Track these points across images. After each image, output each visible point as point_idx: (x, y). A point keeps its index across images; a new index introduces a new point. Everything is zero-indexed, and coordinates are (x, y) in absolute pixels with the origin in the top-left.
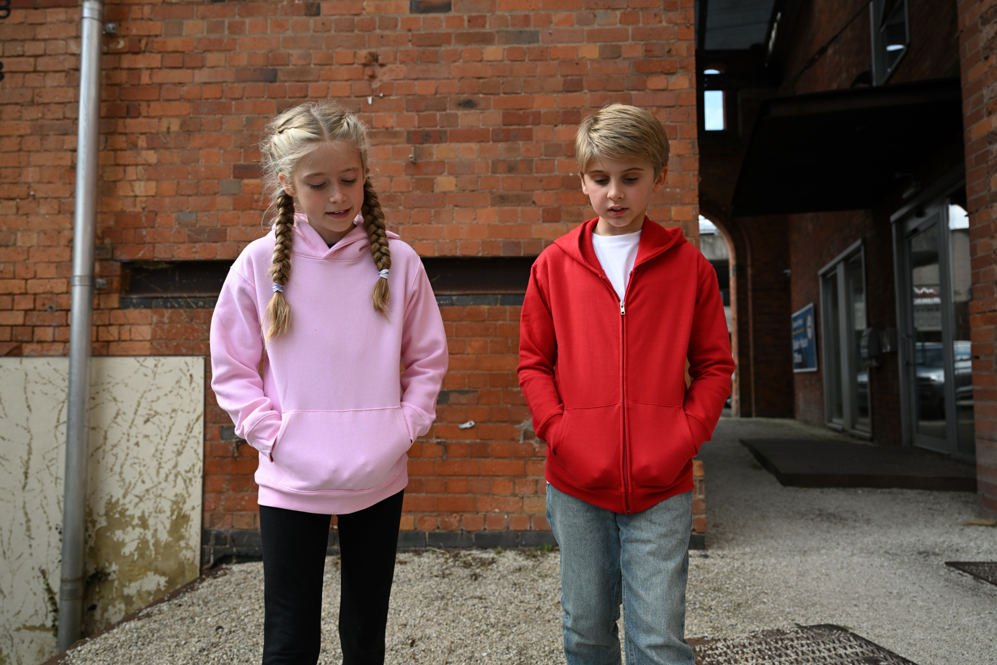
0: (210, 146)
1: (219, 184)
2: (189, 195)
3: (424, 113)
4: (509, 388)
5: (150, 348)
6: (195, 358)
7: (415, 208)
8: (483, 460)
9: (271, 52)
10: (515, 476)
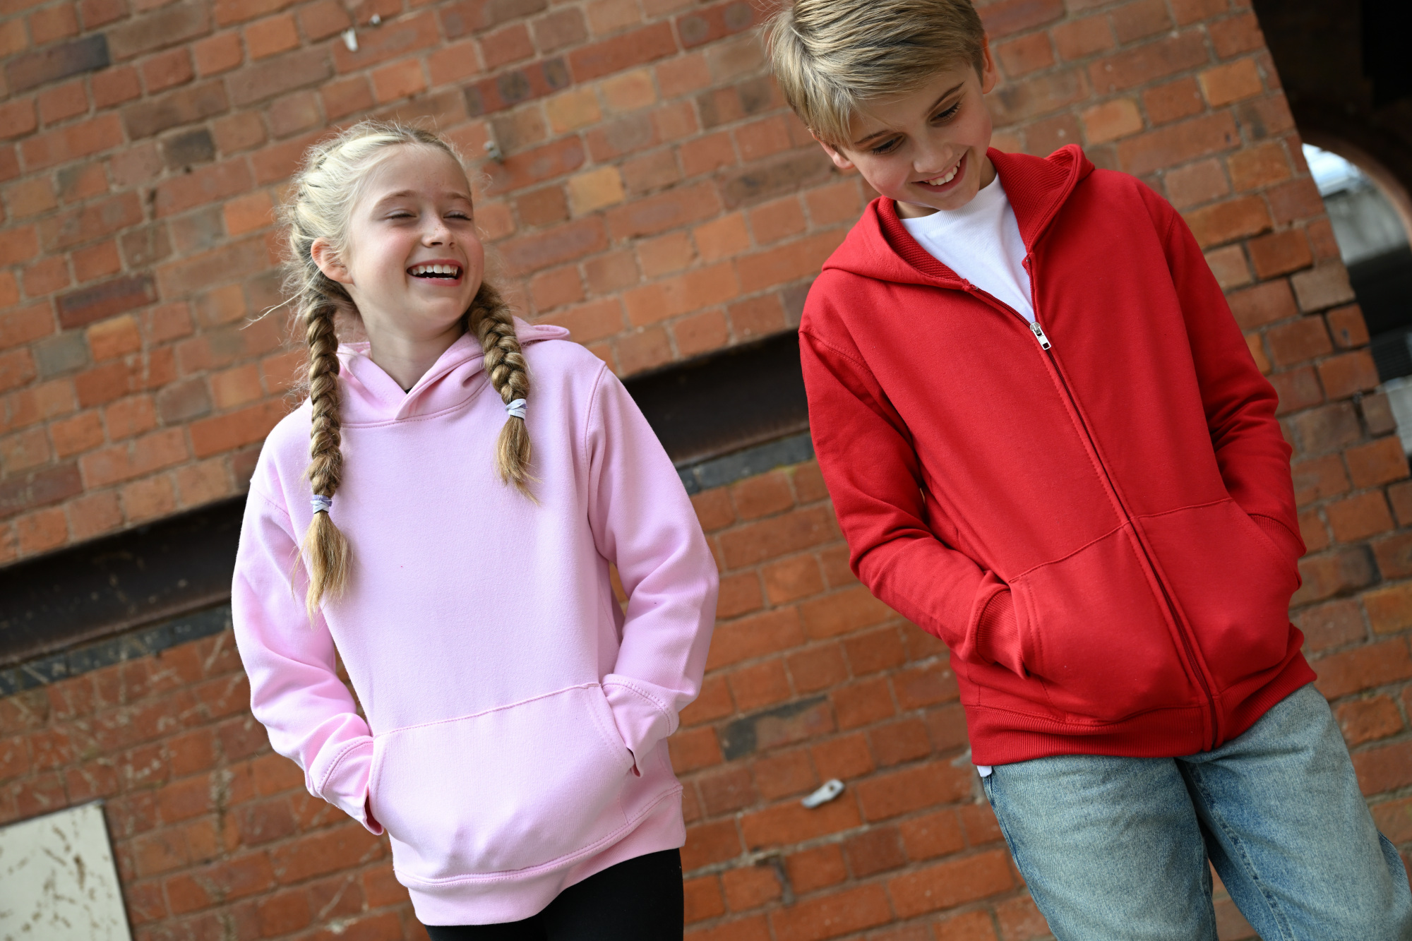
1: (30, 355)
3: (494, 32)
4: (908, 666)
6: (78, 812)
7: (534, 271)
8: (893, 876)
10: (992, 897)
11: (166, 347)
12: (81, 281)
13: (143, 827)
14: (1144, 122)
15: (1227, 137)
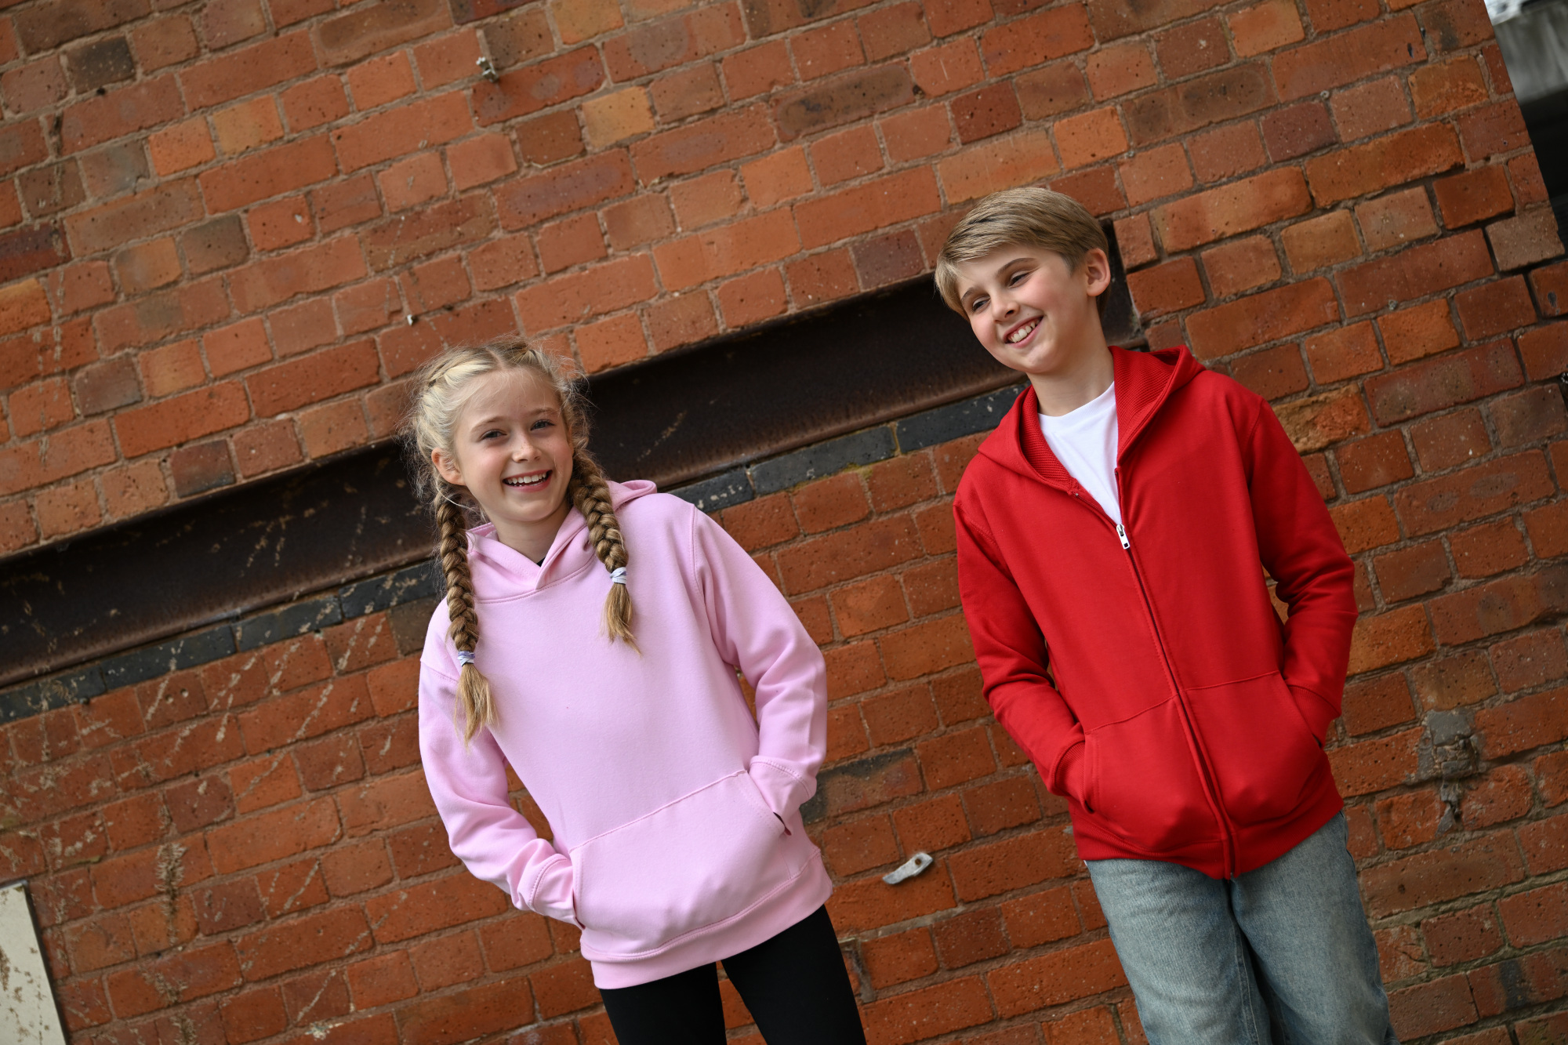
8: (995, 965)
11: (82, 318)
13: (74, 914)
14: (1306, 28)
15: (1410, 49)
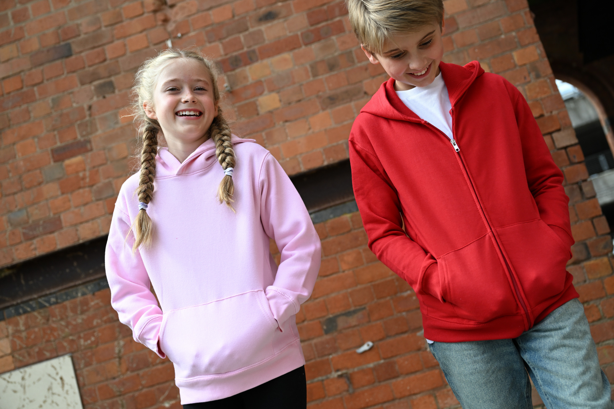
0: (23, 138)
1: (41, 173)
2: (14, 194)
3: (227, 40)
4: (399, 295)
5: (13, 362)
6: (61, 359)
8: (394, 381)
9: (60, 27)
10: (434, 389)
11: (96, 169)
12: (61, 142)
13: (87, 364)
15: (525, 78)
